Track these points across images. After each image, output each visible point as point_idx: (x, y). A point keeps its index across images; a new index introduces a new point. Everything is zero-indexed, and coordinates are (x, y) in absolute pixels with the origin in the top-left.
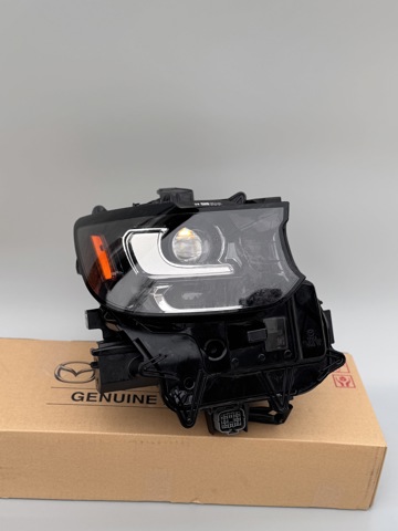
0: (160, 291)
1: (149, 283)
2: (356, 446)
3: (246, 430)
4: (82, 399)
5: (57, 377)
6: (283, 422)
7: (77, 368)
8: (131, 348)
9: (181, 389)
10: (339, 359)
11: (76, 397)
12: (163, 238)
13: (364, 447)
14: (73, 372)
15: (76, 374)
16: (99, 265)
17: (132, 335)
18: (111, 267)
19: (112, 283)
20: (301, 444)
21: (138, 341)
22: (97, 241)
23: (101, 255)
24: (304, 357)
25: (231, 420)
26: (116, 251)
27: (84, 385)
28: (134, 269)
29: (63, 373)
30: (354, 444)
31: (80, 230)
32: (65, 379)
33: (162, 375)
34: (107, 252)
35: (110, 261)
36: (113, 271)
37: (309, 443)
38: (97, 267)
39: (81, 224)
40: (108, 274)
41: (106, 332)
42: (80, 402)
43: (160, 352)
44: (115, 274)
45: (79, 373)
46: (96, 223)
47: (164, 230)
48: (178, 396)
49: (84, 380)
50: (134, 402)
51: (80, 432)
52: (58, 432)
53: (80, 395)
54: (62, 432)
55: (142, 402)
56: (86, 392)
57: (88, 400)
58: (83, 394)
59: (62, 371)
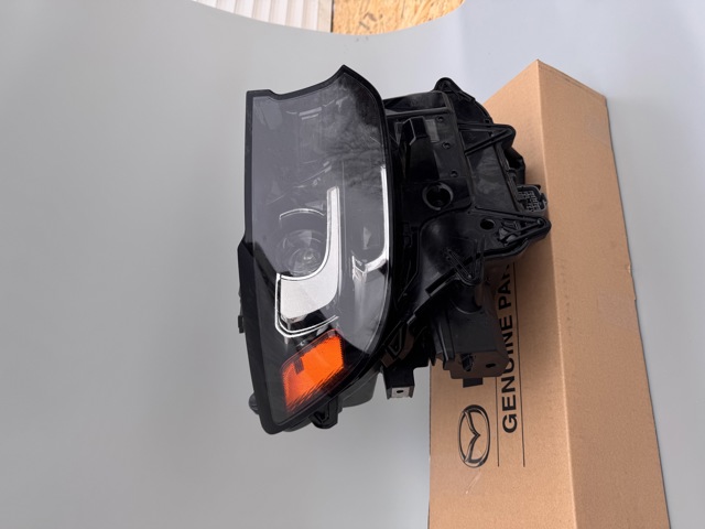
2: (541, 85)
3: (539, 187)
4: (513, 416)
5: (482, 461)
6: (521, 158)
7: (468, 436)
9: (497, 233)
11: (510, 426)
12: (288, 274)
13: (540, 78)
14: (473, 442)
15: (477, 436)
17: (423, 298)
19: (349, 351)
20: (546, 137)
21: (429, 290)
24: (444, 106)
27: (492, 419)
29: (477, 454)
30: (538, 87)
32: (484, 449)
37: (544, 128)
42: (518, 419)
45: (474, 432)
48: (507, 236)
50: (511, 344)
51: (565, 404)
52: (567, 436)
53: (507, 420)
54: (567, 430)
55: (510, 335)
56: (502, 414)
57: (514, 408)
58: (505, 418)
59: (473, 458)
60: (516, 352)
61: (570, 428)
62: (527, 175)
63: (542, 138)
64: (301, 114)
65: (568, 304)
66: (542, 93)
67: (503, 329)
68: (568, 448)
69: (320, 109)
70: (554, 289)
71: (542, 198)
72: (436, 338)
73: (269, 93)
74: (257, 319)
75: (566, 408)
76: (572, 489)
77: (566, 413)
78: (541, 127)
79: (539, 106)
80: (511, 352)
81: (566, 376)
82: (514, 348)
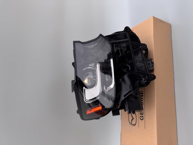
0: (106, 89)
1: (103, 93)
2: (154, 25)
3: (152, 59)
4: (142, 116)
5: (135, 125)
8: (127, 99)
9: (142, 80)
10: (127, 29)
11: (142, 118)
12: (87, 88)
13: (153, 23)
14: (132, 120)
15: (133, 119)
16: (97, 111)
17: (123, 98)
18: (97, 107)
19: (103, 107)
20: (154, 42)
21: (125, 96)
22: (88, 112)
23: (93, 110)
24: (127, 38)
25: (149, 64)
26: (92, 105)
27: (137, 116)
28: (98, 98)
30: (153, 26)
31: (85, 118)
32: (135, 122)
33: (137, 86)
34: (92, 108)
35: (95, 107)
36: (99, 106)
37: (154, 39)
38: (98, 112)
39: (83, 118)
40: (100, 108)
41: (121, 108)
42: (144, 117)
43: (128, 88)
44: (100, 105)
45: (133, 117)
46: (82, 113)
47: (84, 88)
48: (144, 81)
49: (135, 116)
50: (143, 98)
51: (156, 117)
52: (156, 125)
53: (141, 117)
54: (156, 123)
55: (142, 96)
56: (140, 115)
57: (143, 114)
58: (140, 116)
59: (132, 124)
60: (144, 100)
61: (157, 123)
62: (148, 53)
63: (153, 43)
64: (89, 47)
65: (158, 91)
66: (154, 28)
67: (140, 94)
68: (156, 128)
69: (94, 45)
70: (154, 87)
71: (153, 63)
72: (125, 103)
73: (79, 42)
74: (80, 100)
75: (156, 118)
76: (156, 137)
77: (156, 119)
78: (153, 39)
79: (153, 32)
80: (143, 100)
81: (156, 110)
82: (143, 99)
